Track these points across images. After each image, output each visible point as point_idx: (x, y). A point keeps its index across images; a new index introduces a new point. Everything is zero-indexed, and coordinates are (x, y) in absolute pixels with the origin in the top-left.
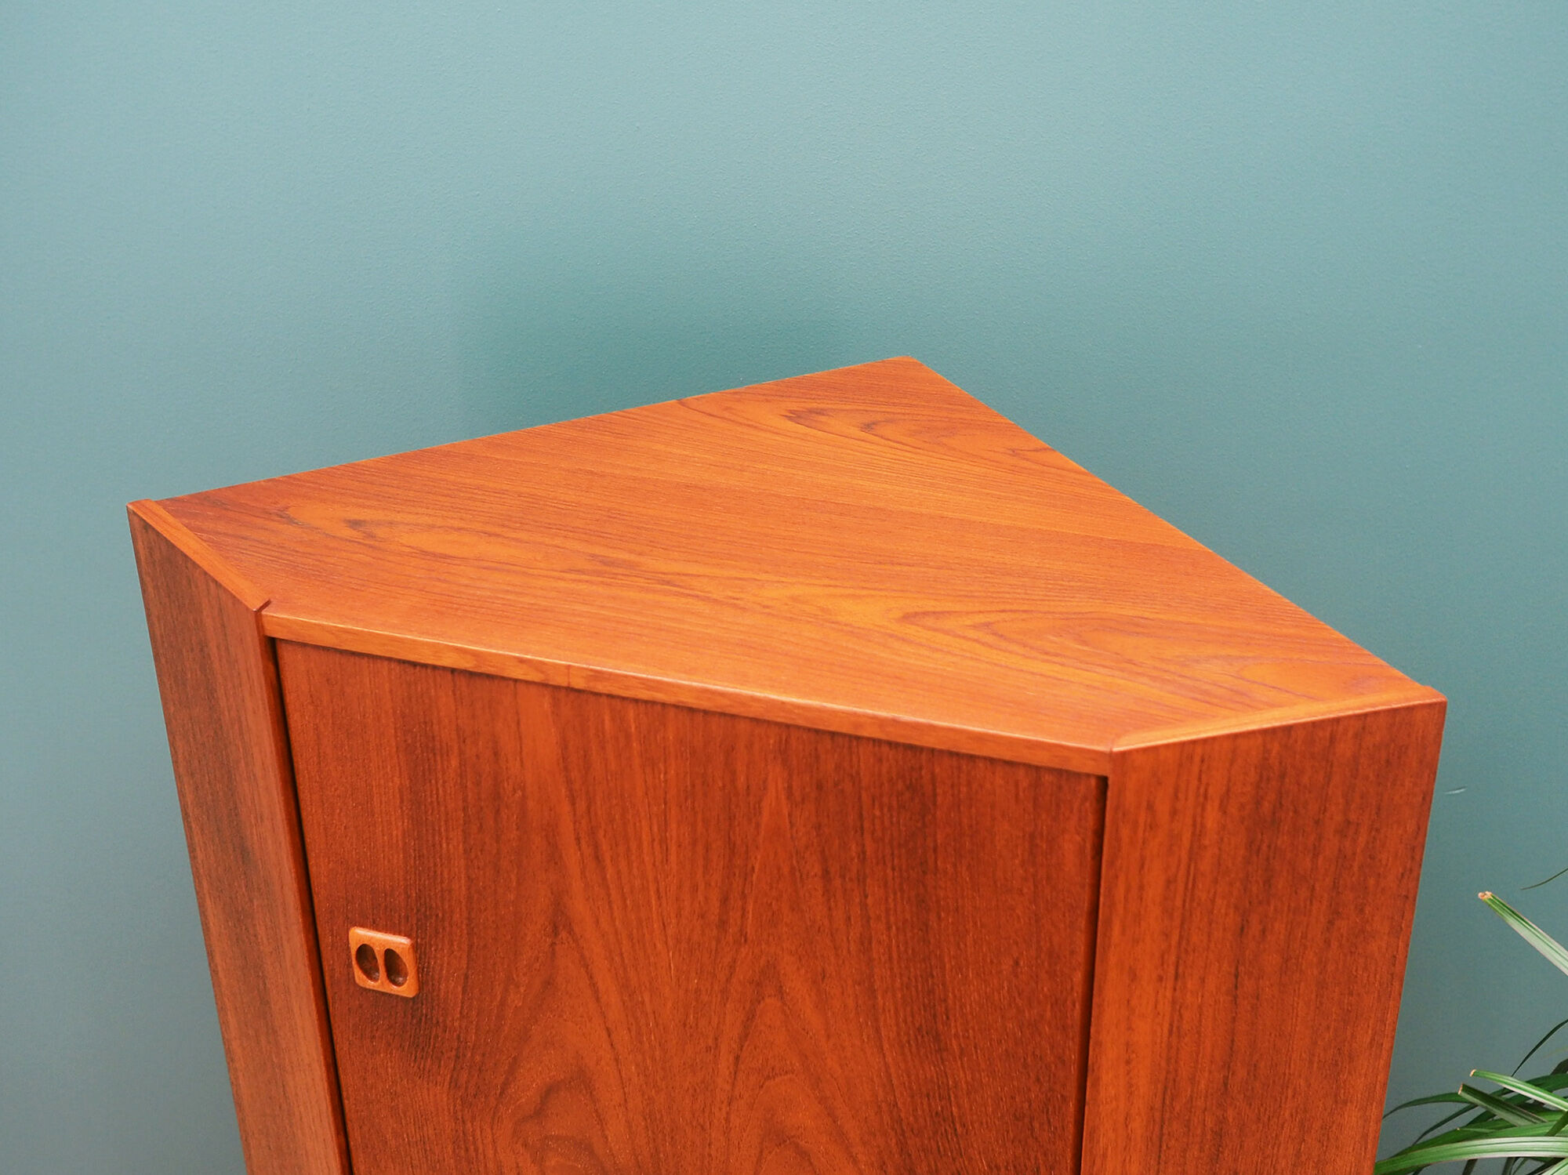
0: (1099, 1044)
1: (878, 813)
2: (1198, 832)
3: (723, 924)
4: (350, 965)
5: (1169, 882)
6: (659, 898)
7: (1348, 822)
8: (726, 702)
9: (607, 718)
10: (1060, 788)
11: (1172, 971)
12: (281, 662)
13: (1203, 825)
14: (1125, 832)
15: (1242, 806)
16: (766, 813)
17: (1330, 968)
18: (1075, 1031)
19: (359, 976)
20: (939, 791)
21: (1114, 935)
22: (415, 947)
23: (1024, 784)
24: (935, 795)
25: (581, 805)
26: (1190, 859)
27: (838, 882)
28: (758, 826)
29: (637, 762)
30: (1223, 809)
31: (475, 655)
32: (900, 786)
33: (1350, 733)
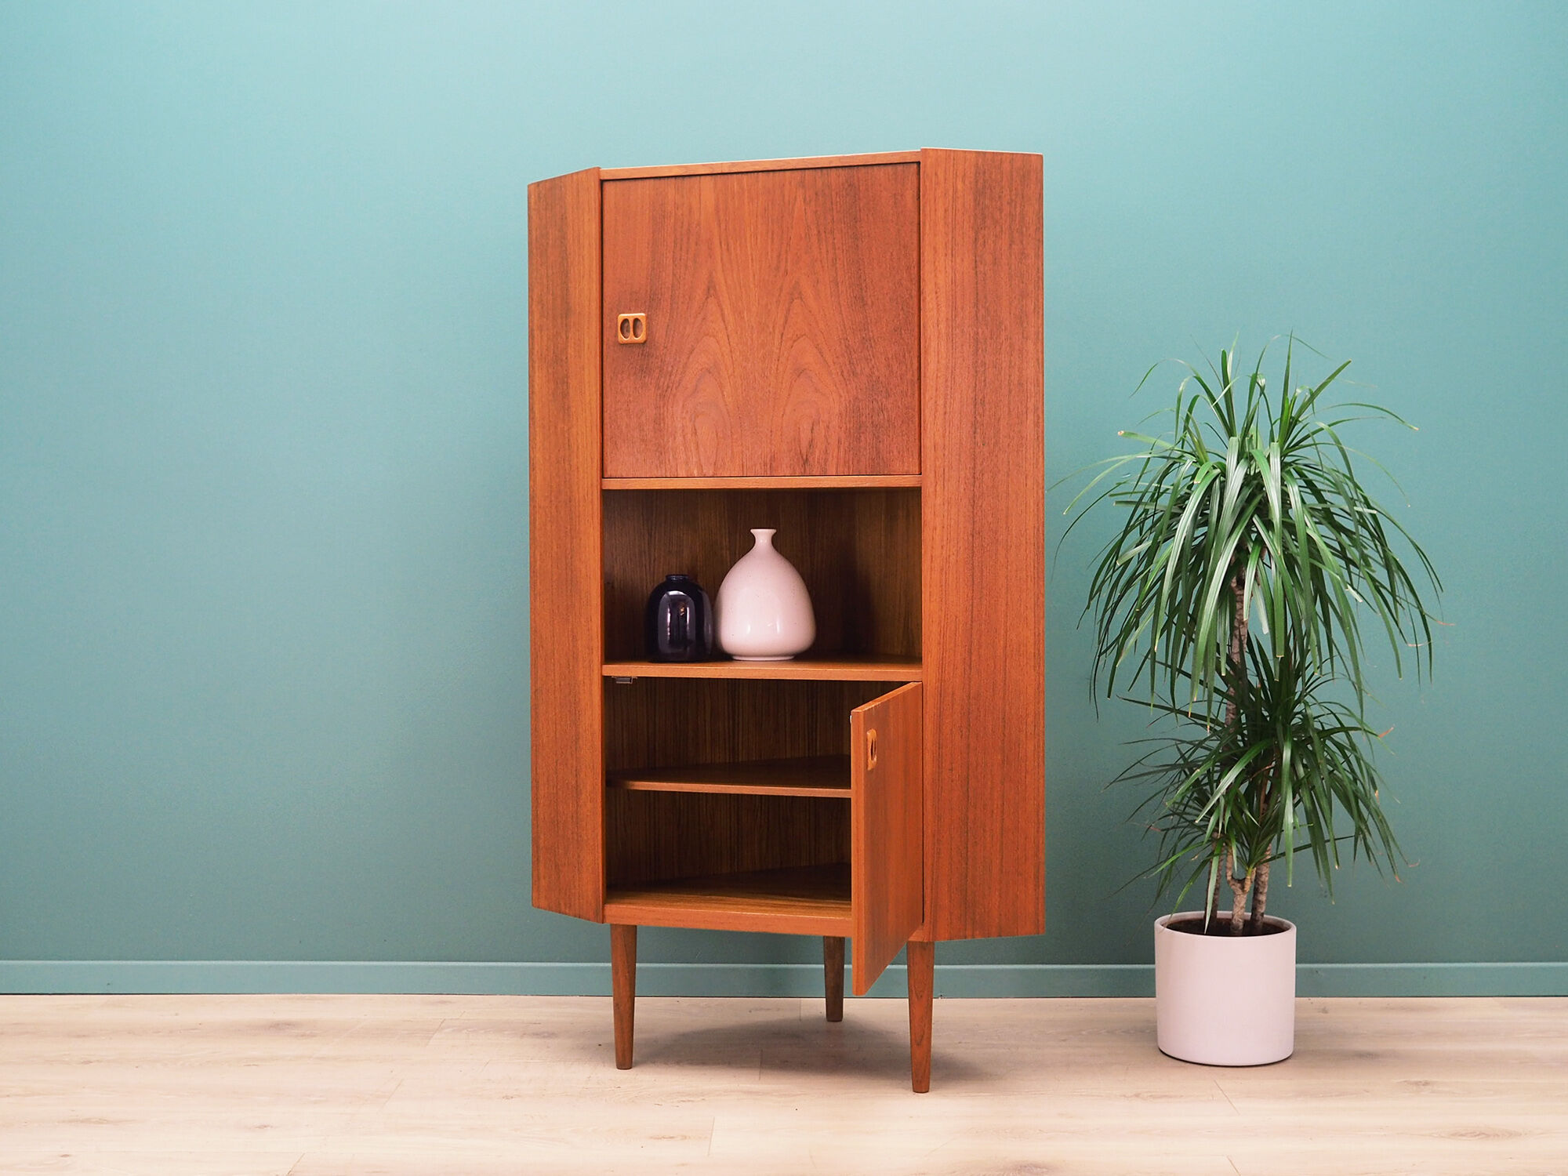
0: (924, 280)
1: (838, 200)
2: (955, 191)
3: (777, 268)
4: (617, 331)
5: (946, 211)
6: (752, 262)
7: (1012, 201)
8: (782, 164)
9: (735, 184)
10: (904, 171)
11: (950, 251)
12: (604, 193)
13: (957, 189)
14: (927, 184)
15: (970, 183)
16: (796, 210)
17: (1013, 267)
18: (915, 281)
19: (621, 338)
20: (861, 184)
21: (927, 229)
22: (647, 317)
23: (891, 173)
24: (859, 186)
25: (723, 226)
26: (953, 202)
27: (823, 235)
28: (793, 217)
29: (746, 201)
30: (964, 182)
31: (686, 167)
32: (846, 185)
33: (1008, 160)
